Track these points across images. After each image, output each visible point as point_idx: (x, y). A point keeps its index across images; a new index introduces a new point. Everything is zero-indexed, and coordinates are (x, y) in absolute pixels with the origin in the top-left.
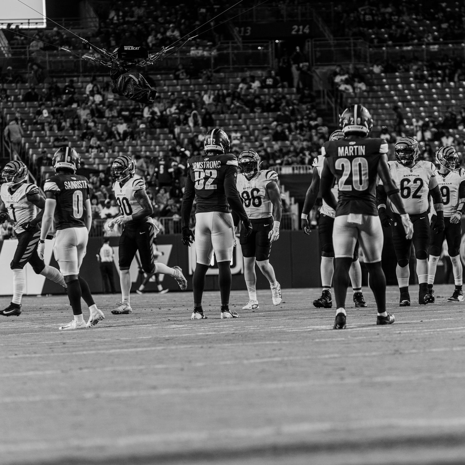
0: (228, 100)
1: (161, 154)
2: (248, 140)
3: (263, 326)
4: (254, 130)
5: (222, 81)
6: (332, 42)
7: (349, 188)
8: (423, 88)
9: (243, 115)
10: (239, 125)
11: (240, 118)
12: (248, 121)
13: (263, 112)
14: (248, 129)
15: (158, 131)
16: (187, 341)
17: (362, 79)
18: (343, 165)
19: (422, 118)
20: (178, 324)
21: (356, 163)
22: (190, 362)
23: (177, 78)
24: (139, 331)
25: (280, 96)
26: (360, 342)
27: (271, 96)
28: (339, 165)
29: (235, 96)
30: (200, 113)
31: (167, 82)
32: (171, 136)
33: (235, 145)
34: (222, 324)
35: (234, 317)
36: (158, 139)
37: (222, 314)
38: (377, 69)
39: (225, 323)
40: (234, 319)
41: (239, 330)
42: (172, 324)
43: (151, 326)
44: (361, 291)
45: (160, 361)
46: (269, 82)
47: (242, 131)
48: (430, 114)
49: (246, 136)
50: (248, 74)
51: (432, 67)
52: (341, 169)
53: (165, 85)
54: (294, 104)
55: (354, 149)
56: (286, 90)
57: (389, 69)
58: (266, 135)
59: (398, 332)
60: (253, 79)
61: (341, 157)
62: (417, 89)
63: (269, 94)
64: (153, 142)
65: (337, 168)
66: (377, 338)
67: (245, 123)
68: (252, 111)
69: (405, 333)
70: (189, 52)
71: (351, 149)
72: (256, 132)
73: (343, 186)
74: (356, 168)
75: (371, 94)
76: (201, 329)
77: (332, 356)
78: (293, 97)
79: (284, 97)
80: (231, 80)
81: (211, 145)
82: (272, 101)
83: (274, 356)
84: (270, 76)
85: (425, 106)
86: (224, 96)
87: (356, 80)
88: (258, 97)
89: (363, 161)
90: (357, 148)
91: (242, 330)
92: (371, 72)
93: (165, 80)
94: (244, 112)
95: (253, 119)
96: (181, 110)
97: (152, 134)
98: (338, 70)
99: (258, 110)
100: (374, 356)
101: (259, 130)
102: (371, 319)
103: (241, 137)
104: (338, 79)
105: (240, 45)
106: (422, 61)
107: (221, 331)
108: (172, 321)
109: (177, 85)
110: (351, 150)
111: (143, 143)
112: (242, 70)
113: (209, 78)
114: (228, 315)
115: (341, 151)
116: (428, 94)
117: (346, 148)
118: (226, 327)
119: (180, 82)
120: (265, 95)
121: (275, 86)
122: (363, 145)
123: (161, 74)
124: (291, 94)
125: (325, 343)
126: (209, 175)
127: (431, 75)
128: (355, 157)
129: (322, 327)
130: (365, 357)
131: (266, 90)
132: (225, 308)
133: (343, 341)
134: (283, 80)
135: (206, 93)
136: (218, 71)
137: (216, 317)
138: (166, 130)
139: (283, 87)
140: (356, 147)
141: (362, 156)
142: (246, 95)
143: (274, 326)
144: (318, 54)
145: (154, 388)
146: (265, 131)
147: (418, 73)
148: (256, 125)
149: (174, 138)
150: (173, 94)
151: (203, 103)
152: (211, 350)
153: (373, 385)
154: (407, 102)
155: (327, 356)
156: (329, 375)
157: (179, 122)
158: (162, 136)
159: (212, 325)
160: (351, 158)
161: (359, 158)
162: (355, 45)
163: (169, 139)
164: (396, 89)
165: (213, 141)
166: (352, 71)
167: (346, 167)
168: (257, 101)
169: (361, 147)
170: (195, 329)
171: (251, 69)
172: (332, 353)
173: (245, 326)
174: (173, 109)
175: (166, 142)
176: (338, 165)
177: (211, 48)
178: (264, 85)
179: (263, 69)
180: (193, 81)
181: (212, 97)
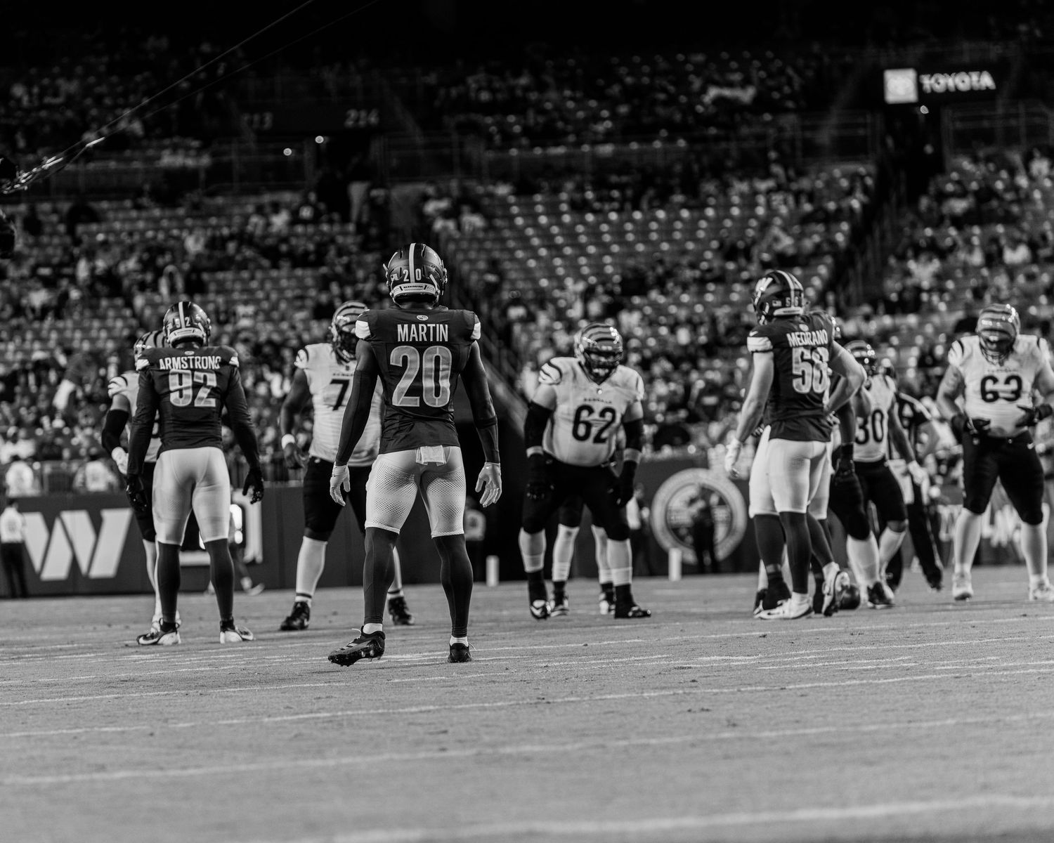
0: (231, 247)
1: (110, 345)
2: (268, 319)
3: (298, 655)
4: (278, 301)
5: (219, 212)
6: (419, 140)
7: (414, 402)
8: (584, 223)
9: (259, 275)
10: (251, 292)
11: (253, 278)
12: (268, 286)
13: (294, 266)
14: (267, 298)
15: (104, 303)
16: (160, 683)
17: (477, 209)
18: (405, 359)
19: (584, 278)
20: (143, 654)
21: (430, 356)
22: (166, 721)
23: (138, 207)
24: (73, 666)
25: (326, 239)
26: (473, 683)
27: (309, 238)
28: (397, 358)
29: (243, 238)
30: (180, 270)
31: (121, 215)
32: (128, 312)
33: (245, 329)
34: (223, 653)
35: (244, 640)
36: (103, 318)
37: (222, 635)
38: (503, 190)
39: (229, 651)
40: (244, 643)
41: (255, 664)
42: (132, 653)
43: (95, 657)
44: (402, 594)
45: (110, 719)
46: (306, 213)
47: (256, 302)
48: (598, 269)
49: (263, 311)
50: (267, 198)
51: (601, 185)
52: (400, 365)
53: (116, 219)
54: (349, 253)
55: (428, 329)
56: (337, 228)
57: (524, 189)
58: (301, 308)
59: (544, 665)
60: (276, 208)
61: (402, 343)
62: (574, 224)
63: (305, 235)
64: (96, 324)
65: (392, 363)
66: (506, 676)
67: (262, 288)
68: (275, 266)
69: (556, 667)
70: (159, 158)
71: (423, 328)
72: (283, 306)
73: (403, 397)
74: (429, 365)
75: (491, 235)
76: (185, 661)
77: (423, 708)
78: (350, 240)
79: (333, 241)
80: (236, 210)
81: (184, 329)
82: (311, 247)
83: (318, 711)
84: (306, 202)
85: (587, 256)
86: (224, 241)
87: (465, 208)
88: (284, 240)
89: (445, 353)
90: (435, 329)
91: (259, 663)
92: (491, 196)
93: (116, 210)
94: (260, 267)
95: (276, 281)
96: (146, 265)
97: (94, 308)
98: (430, 190)
99: (285, 265)
100: (501, 708)
101: (287, 299)
102: (493, 642)
103: (256, 314)
104: (431, 207)
105: (252, 145)
106: (582, 173)
107: (221, 665)
108: (131, 647)
109: (138, 219)
110: (423, 331)
111: (78, 326)
112: (256, 192)
113: (196, 206)
114: (233, 636)
115: (402, 331)
116: (595, 234)
117: (413, 326)
118: (231, 658)
119: (144, 214)
120: (297, 236)
121: (315, 220)
122: (444, 323)
123: (109, 200)
124: (345, 234)
125: (411, 685)
126: (202, 381)
127: (600, 199)
128: (429, 344)
129: (404, 656)
130: (485, 709)
131: (300, 229)
132: (227, 625)
133: (444, 681)
134: (330, 210)
135: (191, 233)
136: (212, 194)
137: (213, 639)
138: (119, 302)
139: (331, 222)
140: (431, 326)
141: (443, 343)
142: (264, 237)
143: (318, 656)
144: (395, 162)
145: (102, 768)
146: (298, 303)
147: (577, 196)
148: (281, 291)
149: (134, 315)
150: (131, 234)
151: (184, 252)
152: (204, 699)
153: (498, 760)
154: (556, 250)
155: (414, 709)
156: (418, 743)
157: (143, 287)
158: (111, 313)
159: (205, 654)
160: (421, 347)
161: (438, 348)
162: (461, 145)
163: (124, 318)
164: (536, 225)
165: (186, 322)
166: (456, 192)
167: (411, 362)
168: (284, 248)
169: (441, 326)
170: (173, 662)
171: (272, 189)
172: (424, 704)
173: (266, 655)
174: (132, 264)
175: (119, 324)
176: (395, 357)
177: (199, 152)
178: (295, 220)
179: (293, 189)
180: (168, 213)
181: (202, 241)
